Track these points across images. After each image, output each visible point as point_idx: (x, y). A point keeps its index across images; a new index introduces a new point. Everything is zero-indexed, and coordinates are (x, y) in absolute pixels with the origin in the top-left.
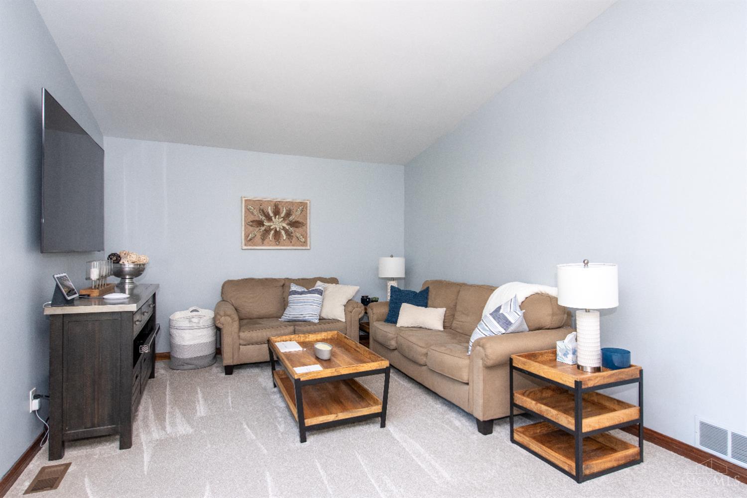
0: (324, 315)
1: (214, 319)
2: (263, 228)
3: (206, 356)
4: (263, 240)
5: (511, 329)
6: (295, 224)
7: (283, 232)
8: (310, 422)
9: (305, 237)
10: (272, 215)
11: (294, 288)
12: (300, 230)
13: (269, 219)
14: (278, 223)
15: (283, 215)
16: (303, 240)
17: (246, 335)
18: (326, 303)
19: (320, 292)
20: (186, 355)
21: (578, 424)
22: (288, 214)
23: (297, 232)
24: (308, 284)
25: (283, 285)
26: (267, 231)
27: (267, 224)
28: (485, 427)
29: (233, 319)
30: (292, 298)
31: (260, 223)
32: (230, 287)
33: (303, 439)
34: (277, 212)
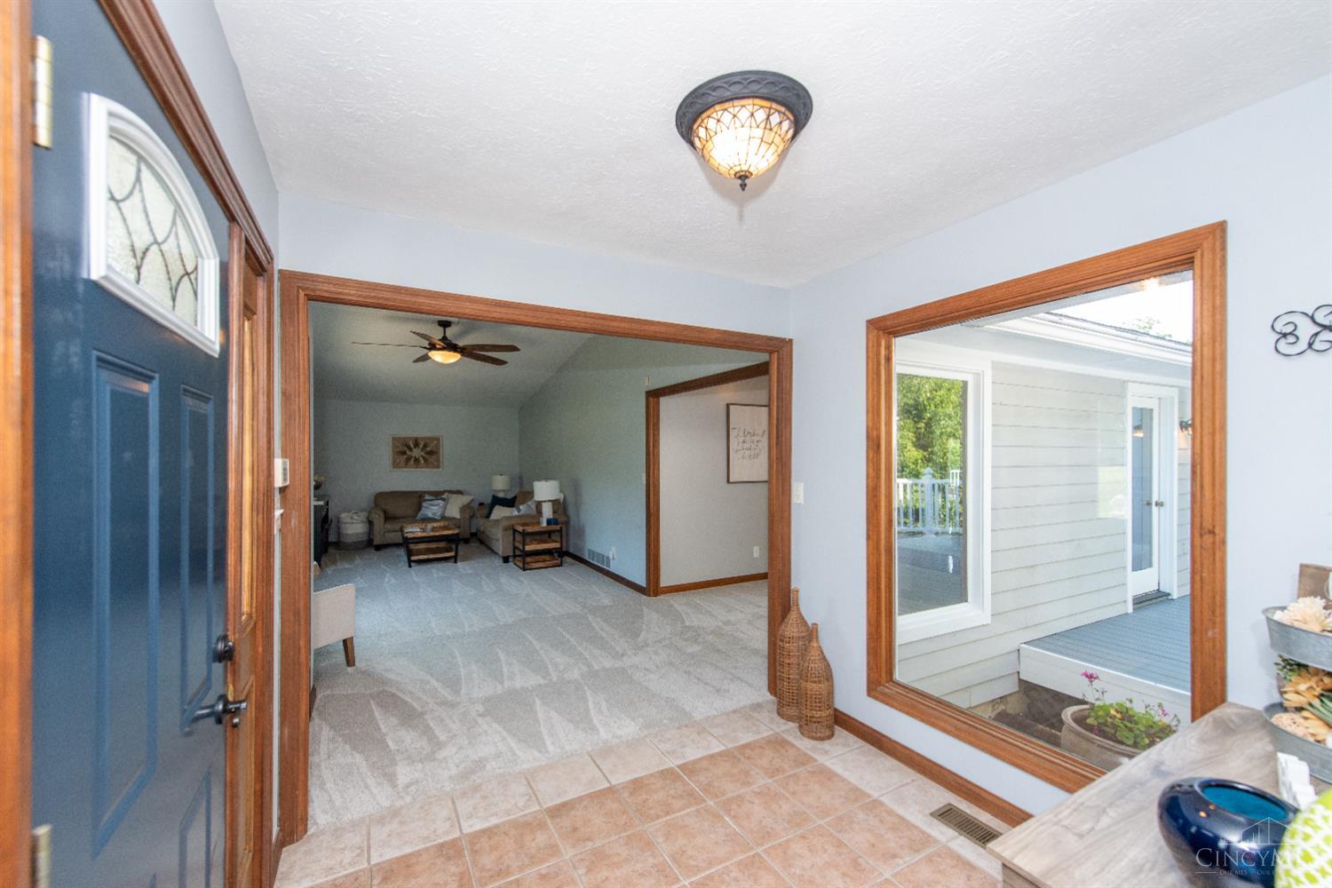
0: (446, 515)
1: (368, 518)
2: (405, 457)
3: (362, 542)
4: (407, 464)
5: (521, 513)
6: (431, 453)
7: (421, 459)
8: (413, 558)
9: (439, 461)
10: (412, 446)
11: (427, 497)
12: (434, 457)
13: (411, 449)
14: (417, 453)
15: (421, 446)
16: (436, 463)
17: (389, 526)
18: (449, 507)
19: (444, 500)
20: (349, 540)
21: (524, 547)
22: (425, 446)
23: (432, 459)
24: (437, 495)
25: (420, 496)
26: (408, 459)
27: (408, 452)
28: (506, 560)
29: (380, 516)
30: (424, 504)
31: (404, 453)
32: (381, 498)
33: (410, 566)
34: (416, 445)
